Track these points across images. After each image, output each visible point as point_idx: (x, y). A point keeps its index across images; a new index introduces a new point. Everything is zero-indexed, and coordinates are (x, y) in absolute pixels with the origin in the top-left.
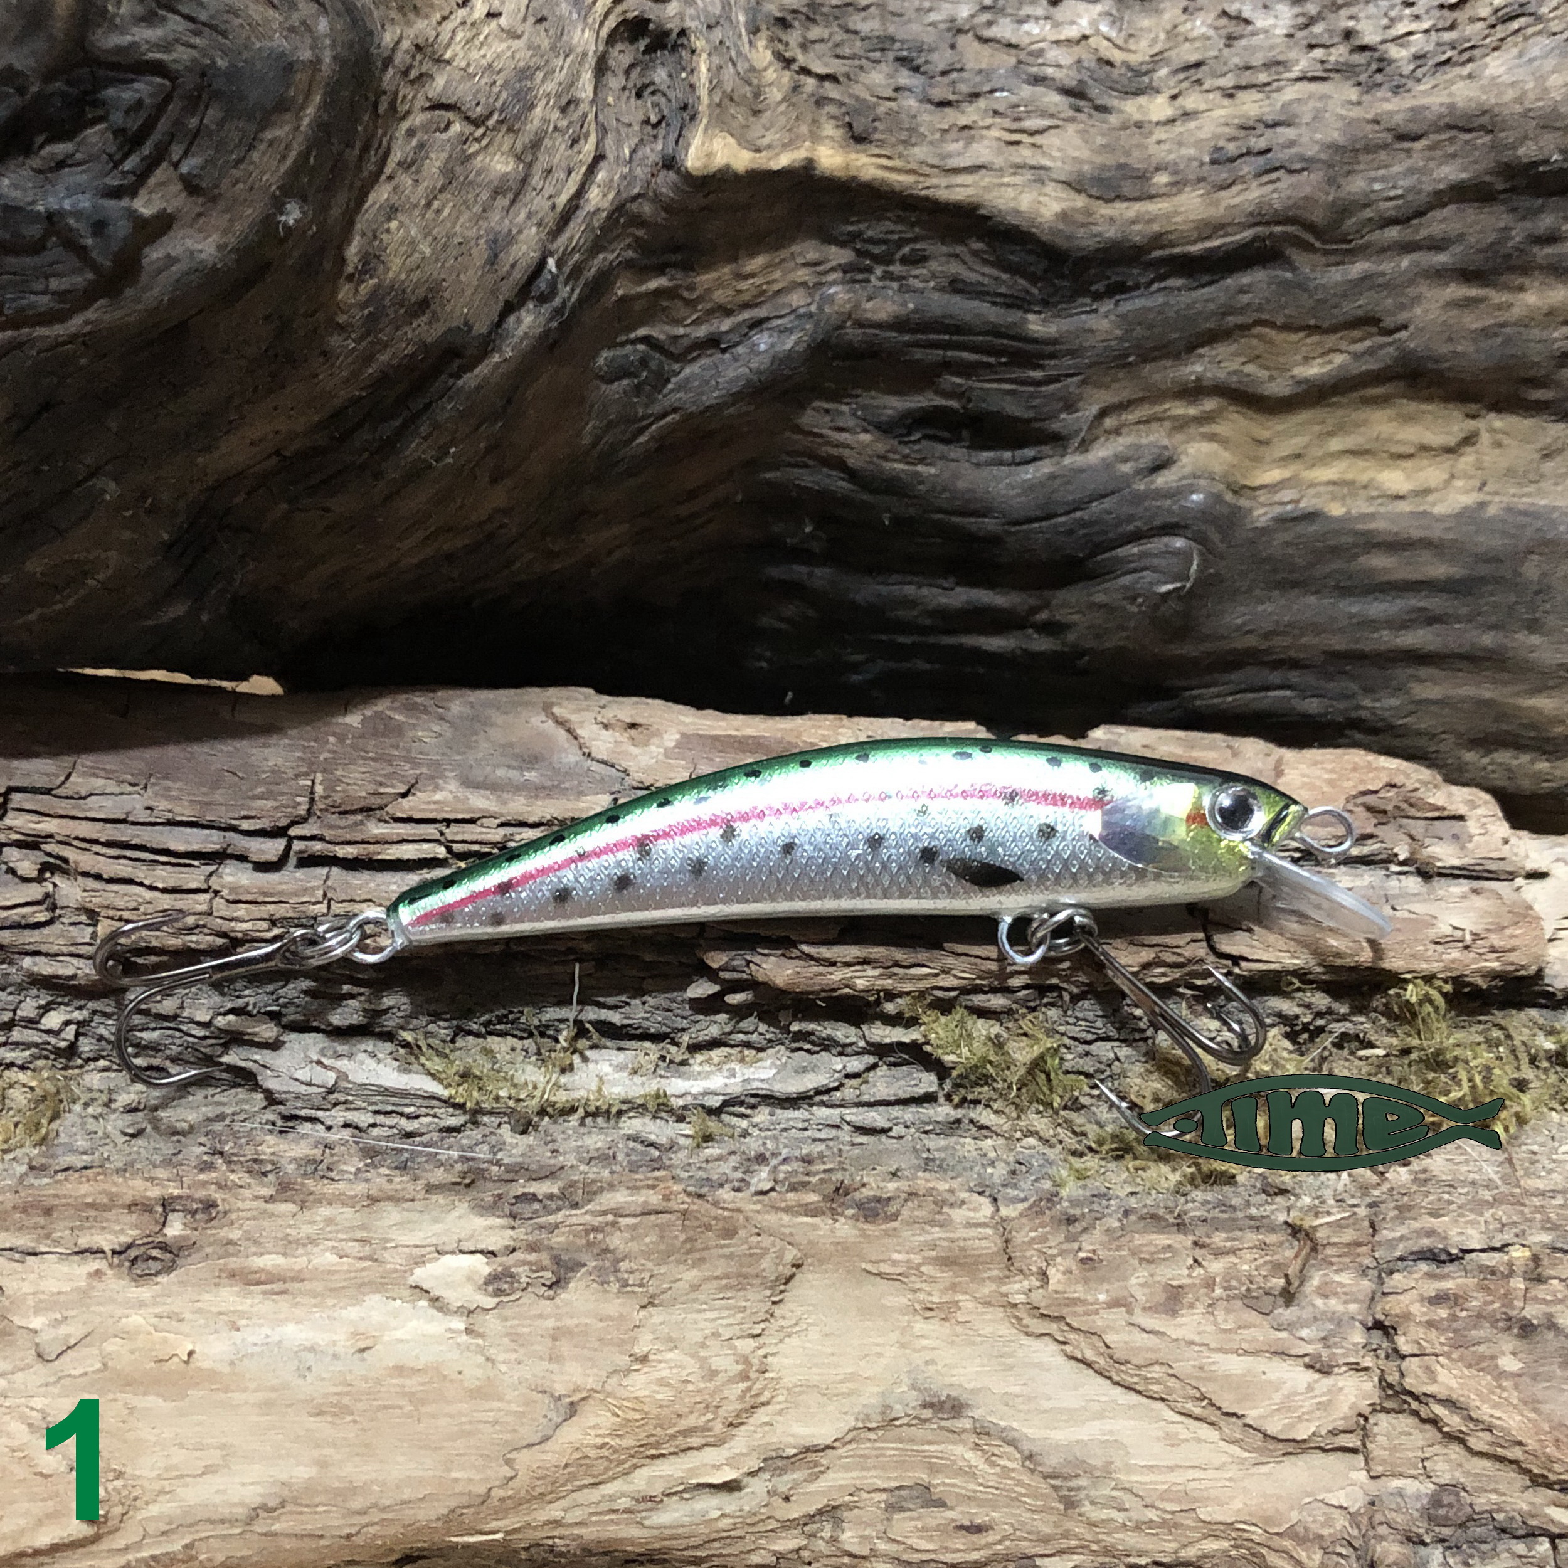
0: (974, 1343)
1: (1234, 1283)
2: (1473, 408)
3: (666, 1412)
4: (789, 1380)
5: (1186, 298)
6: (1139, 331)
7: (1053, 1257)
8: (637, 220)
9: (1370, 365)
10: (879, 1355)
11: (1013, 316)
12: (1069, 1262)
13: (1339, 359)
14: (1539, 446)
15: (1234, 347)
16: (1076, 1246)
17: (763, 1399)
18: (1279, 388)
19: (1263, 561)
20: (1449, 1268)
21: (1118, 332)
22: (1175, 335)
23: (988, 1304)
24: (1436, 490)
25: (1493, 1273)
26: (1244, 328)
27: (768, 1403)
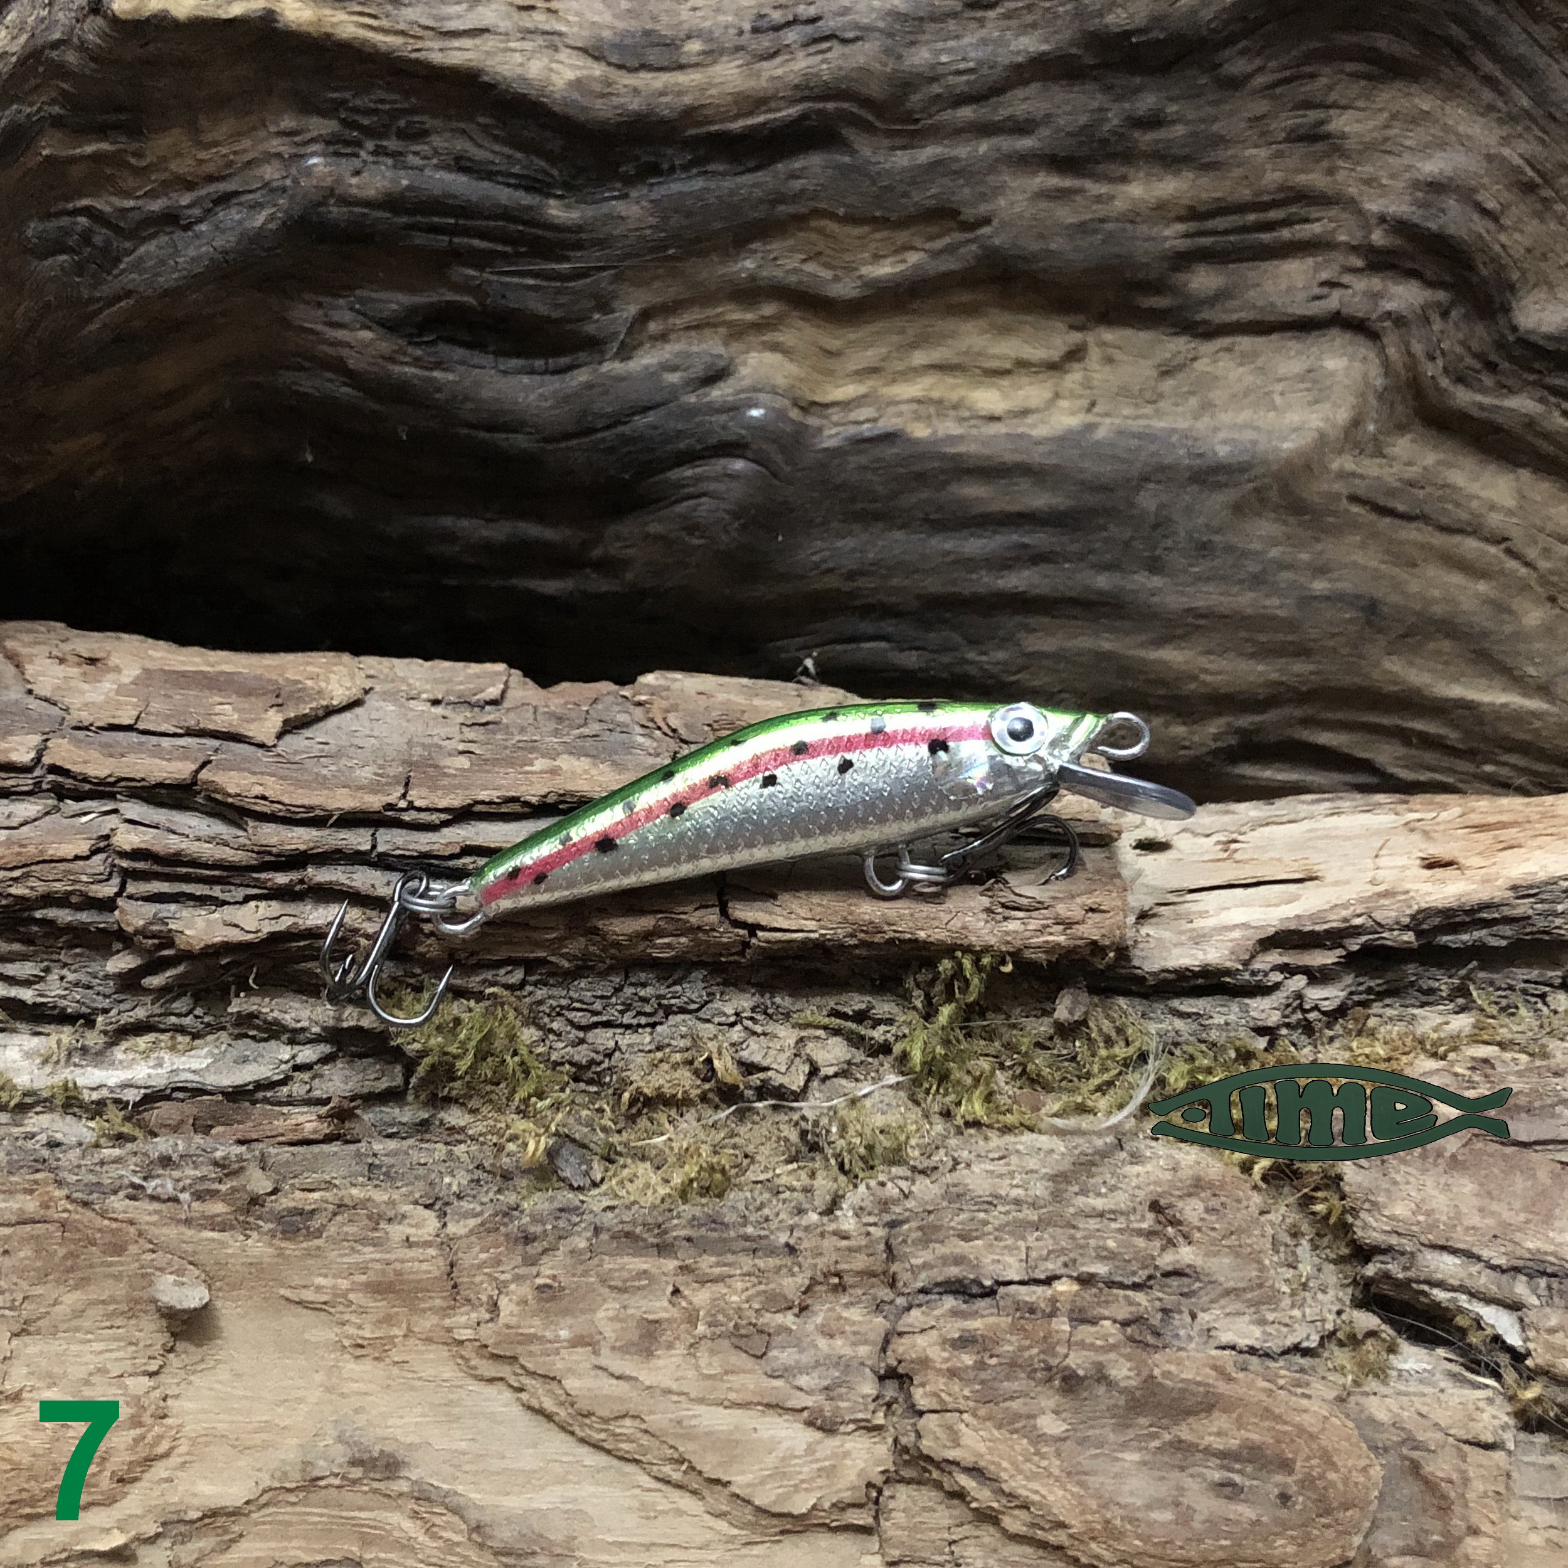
0: (412, 1388)
1: (720, 1317)
2: (1080, 319)
3: (41, 1463)
4: (190, 1429)
5: (728, 183)
6: (675, 220)
7: (505, 1284)
8: (60, 71)
9: (949, 264)
10: (300, 1400)
11: (525, 199)
12: (524, 1290)
13: (913, 258)
14: (1158, 361)
15: (791, 242)
16: (534, 1270)
17: (161, 1449)
18: (845, 289)
19: (837, 488)
20: (982, 1304)
21: (652, 220)
22: (718, 225)
23: (429, 1340)
24: (1036, 411)
25: (1032, 1311)
26: (800, 221)
27: (166, 1455)
